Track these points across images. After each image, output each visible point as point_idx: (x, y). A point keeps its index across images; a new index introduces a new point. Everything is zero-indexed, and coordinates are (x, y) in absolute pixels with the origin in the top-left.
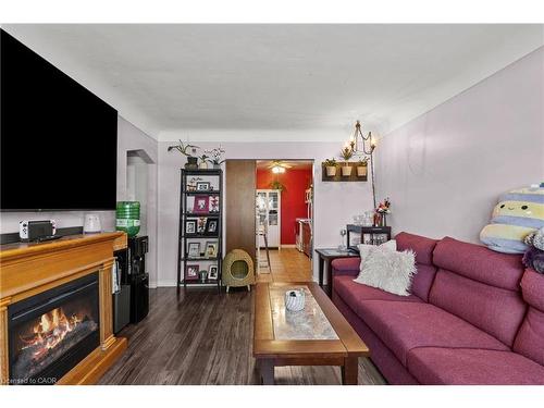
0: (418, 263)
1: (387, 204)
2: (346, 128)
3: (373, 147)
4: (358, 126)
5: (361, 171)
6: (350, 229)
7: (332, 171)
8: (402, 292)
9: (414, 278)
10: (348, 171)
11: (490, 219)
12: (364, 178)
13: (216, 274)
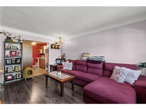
0: (73, 64)
1: (64, 54)
2: (57, 37)
3: (63, 43)
4: (60, 38)
5: (59, 47)
6: (57, 59)
7: (53, 46)
8: (71, 70)
9: (73, 67)
10: (56, 47)
11: (83, 56)
12: (59, 49)
13: (20, 76)
